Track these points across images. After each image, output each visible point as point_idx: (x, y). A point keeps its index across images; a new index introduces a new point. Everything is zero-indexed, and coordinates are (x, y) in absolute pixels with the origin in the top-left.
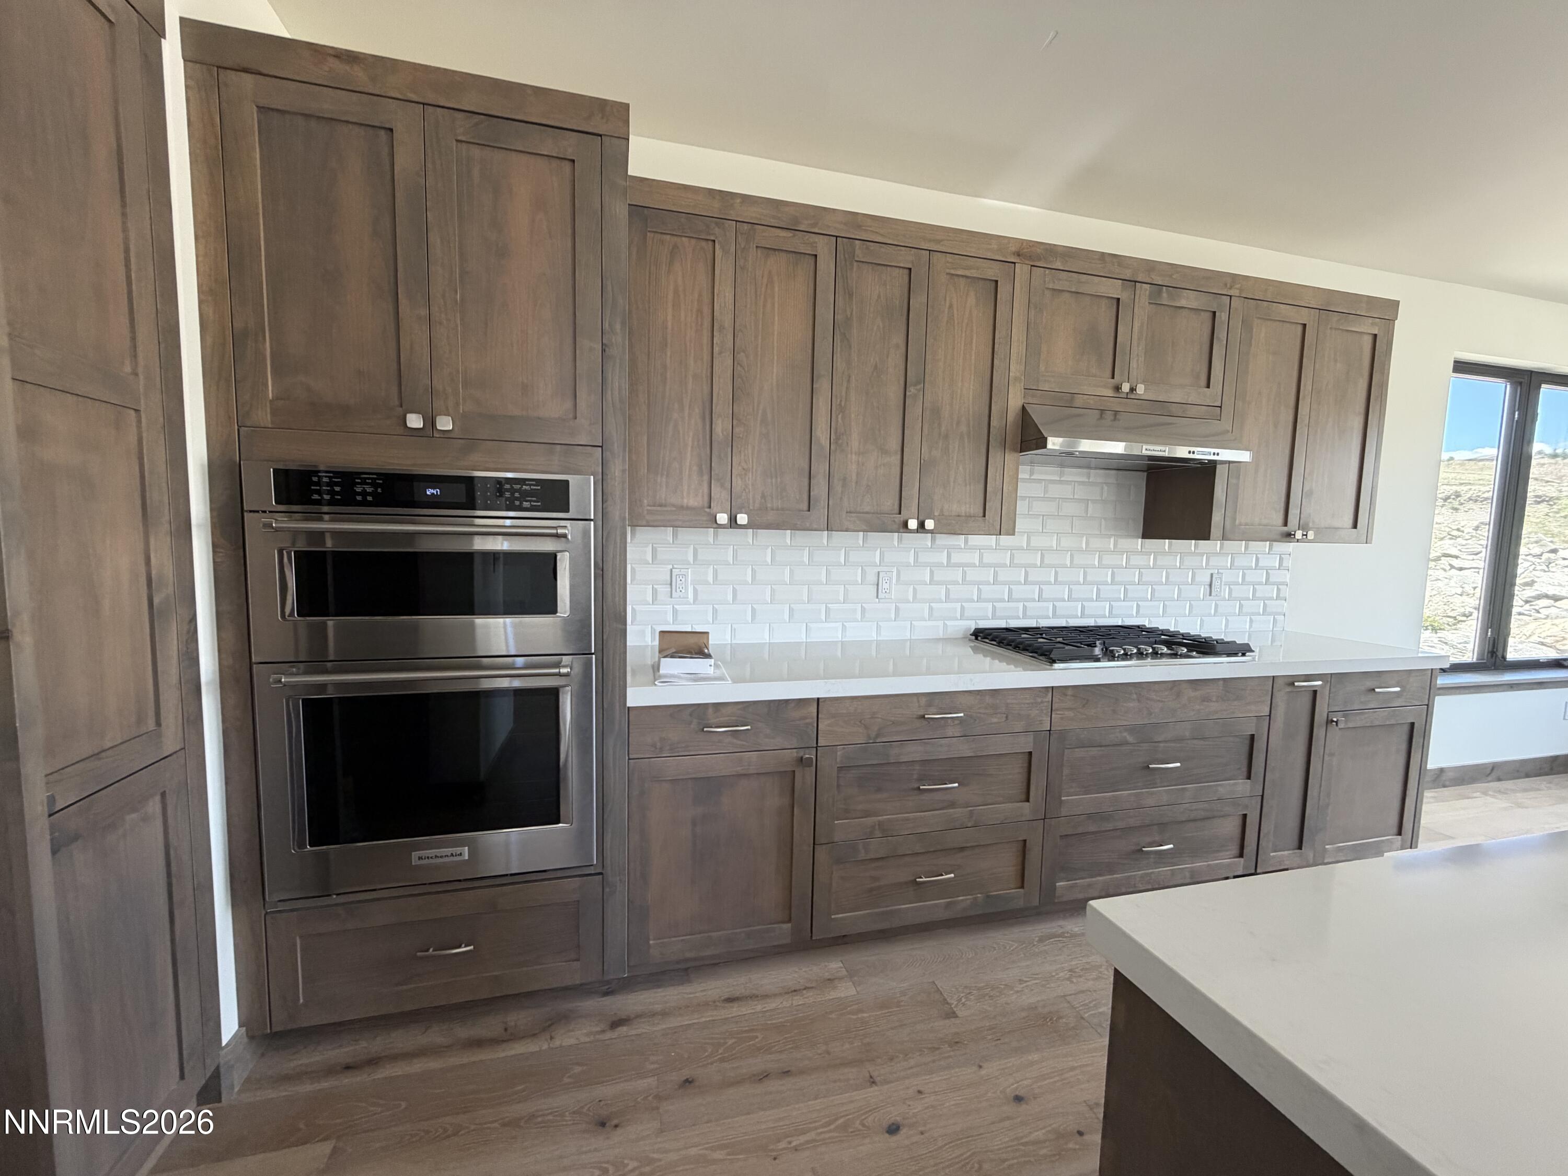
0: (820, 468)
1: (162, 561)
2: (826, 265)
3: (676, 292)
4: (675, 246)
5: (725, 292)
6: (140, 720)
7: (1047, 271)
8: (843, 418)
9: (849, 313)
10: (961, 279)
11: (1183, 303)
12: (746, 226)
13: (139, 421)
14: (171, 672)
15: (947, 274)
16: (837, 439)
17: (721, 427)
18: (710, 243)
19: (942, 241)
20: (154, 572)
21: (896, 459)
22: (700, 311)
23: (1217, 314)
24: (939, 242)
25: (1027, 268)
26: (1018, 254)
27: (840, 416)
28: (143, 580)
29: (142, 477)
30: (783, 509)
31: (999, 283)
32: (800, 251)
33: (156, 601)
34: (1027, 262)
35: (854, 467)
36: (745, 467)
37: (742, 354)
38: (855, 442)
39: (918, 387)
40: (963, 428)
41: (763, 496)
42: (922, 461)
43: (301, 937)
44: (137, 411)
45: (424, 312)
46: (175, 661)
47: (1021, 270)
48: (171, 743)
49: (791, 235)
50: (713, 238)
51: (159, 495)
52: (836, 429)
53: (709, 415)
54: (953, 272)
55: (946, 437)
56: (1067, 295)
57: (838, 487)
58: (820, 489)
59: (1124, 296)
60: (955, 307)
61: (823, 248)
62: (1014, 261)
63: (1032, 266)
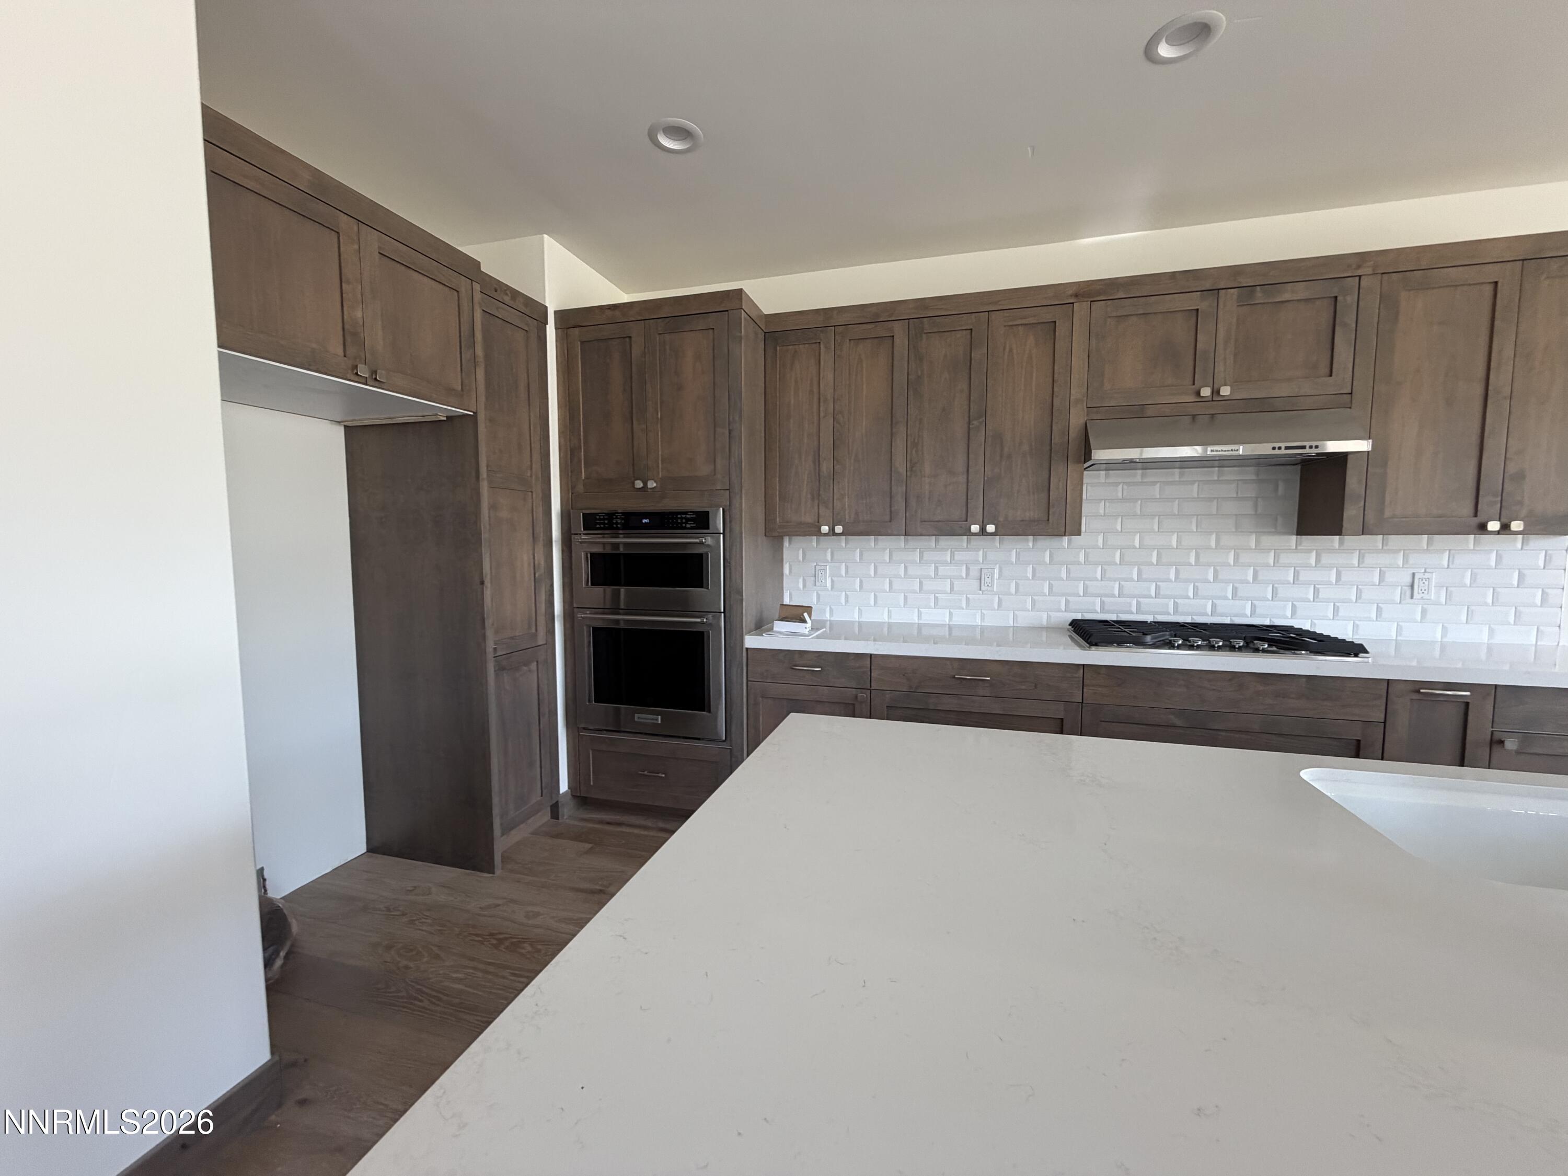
0: (899, 490)
1: (540, 558)
2: (901, 341)
3: (796, 382)
4: (796, 352)
5: (828, 375)
6: (530, 627)
7: (1109, 302)
8: (917, 451)
9: (920, 373)
10: (1020, 328)
11: (1286, 296)
12: (841, 328)
13: (532, 495)
14: (542, 607)
15: (1005, 326)
16: (912, 467)
17: (826, 467)
18: (818, 344)
19: (999, 301)
20: (536, 562)
21: (962, 479)
22: (811, 392)
23: (1338, 298)
24: (996, 303)
25: (1086, 305)
26: (1076, 296)
27: (914, 452)
28: (532, 564)
29: (533, 522)
30: (871, 521)
31: (1057, 324)
32: (880, 336)
33: (537, 575)
34: (1086, 300)
35: (927, 487)
36: (842, 492)
37: (840, 415)
38: (927, 469)
39: (981, 420)
40: (1026, 447)
41: (857, 514)
42: (986, 478)
43: (593, 750)
44: (532, 492)
45: (644, 426)
46: (544, 602)
47: (1080, 308)
48: (541, 641)
49: (873, 326)
50: (819, 341)
51: (540, 530)
52: (911, 460)
53: (817, 461)
54: (1011, 323)
55: (1009, 456)
56: (1135, 319)
57: (913, 503)
58: (900, 504)
59: (1203, 306)
60: (1015, 351)
61: (899, 331)
62: (1071, 302)
63: (1091, 301)
